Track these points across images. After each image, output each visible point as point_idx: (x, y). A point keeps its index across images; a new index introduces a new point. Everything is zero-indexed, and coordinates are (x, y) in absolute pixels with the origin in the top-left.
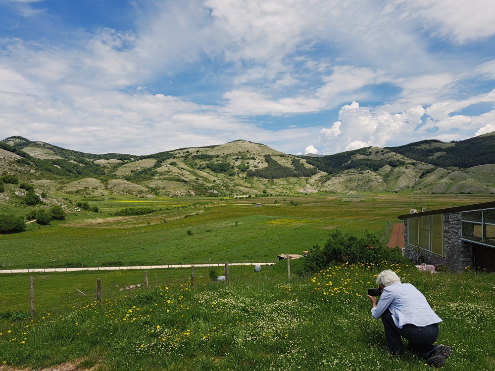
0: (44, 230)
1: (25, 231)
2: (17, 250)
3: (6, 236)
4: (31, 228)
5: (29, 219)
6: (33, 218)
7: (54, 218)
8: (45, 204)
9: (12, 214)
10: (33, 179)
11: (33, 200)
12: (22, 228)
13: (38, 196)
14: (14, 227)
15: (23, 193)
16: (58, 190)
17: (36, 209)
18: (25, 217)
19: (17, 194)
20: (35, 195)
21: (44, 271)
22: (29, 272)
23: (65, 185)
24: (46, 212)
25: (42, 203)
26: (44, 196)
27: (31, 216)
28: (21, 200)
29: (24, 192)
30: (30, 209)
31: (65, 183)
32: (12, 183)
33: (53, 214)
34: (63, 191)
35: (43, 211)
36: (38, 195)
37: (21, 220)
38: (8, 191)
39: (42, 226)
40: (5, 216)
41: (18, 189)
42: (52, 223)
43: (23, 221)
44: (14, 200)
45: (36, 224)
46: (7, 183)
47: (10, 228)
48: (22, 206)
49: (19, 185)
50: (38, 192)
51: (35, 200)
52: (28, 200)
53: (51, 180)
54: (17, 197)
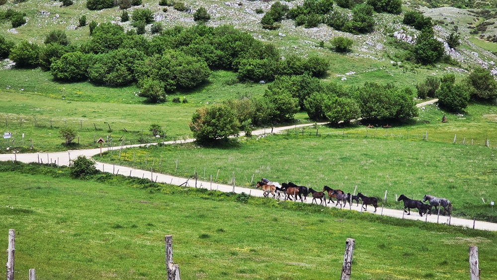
0: (455, 126)
1: (413, 123)
2: (404, 166)
3: (380, 131)
4: (427, 119)
5: (422, 96)
6: (431, 95)
7: (476, 99)
8: (455, 64)
9: (390, 81)
10: (423, 6)
11: (430, 53)
12: (409, 115)
13: (440, 43)
14: (394, 110)
15: (410, 36)
16: (475, 33)
17: (437, 73)
18: (415, 91)
19: (399, 36)
20: (435, 40)
21: (471, 227)
22: (440, 222)
23: (491, 20)
24: (457, 82)
25: (448, 60)
26: (453, 42)
27: (427, 89)
28: (406, 52)
29: (412, 34)
30: (424, 74)
31: (490, 16)
32: (390, 12)
33: (472, 88)
34: (487, 35)
35: (452, 79)
36: (440, 40)
37: (407, 96)
38: (382, 30)
39: (449, 116)
40: (377, 87)
41: (399, 26)
42: (470, 109)
43: (412, 99)
44: (392, 51)
45: (437, 109)
46: (379, 12)
47: (387, 113)
48: (407, 66)
49: (402, 17)
50: (441, 35)
51: (435, 54)
52: (421, 52)
53: (460, 7)
54: (398, 44)
